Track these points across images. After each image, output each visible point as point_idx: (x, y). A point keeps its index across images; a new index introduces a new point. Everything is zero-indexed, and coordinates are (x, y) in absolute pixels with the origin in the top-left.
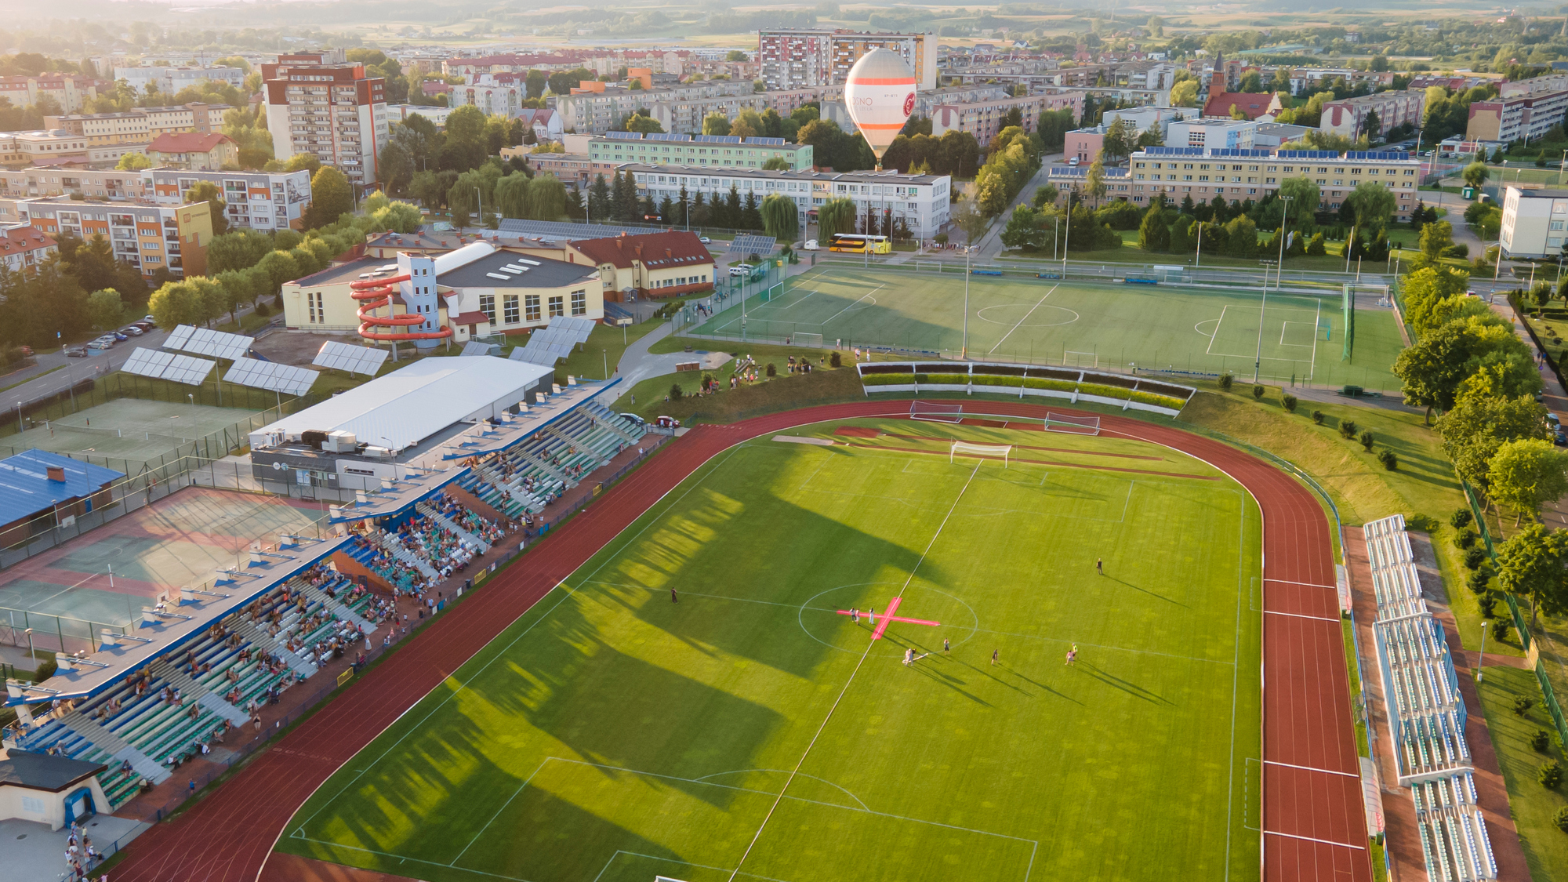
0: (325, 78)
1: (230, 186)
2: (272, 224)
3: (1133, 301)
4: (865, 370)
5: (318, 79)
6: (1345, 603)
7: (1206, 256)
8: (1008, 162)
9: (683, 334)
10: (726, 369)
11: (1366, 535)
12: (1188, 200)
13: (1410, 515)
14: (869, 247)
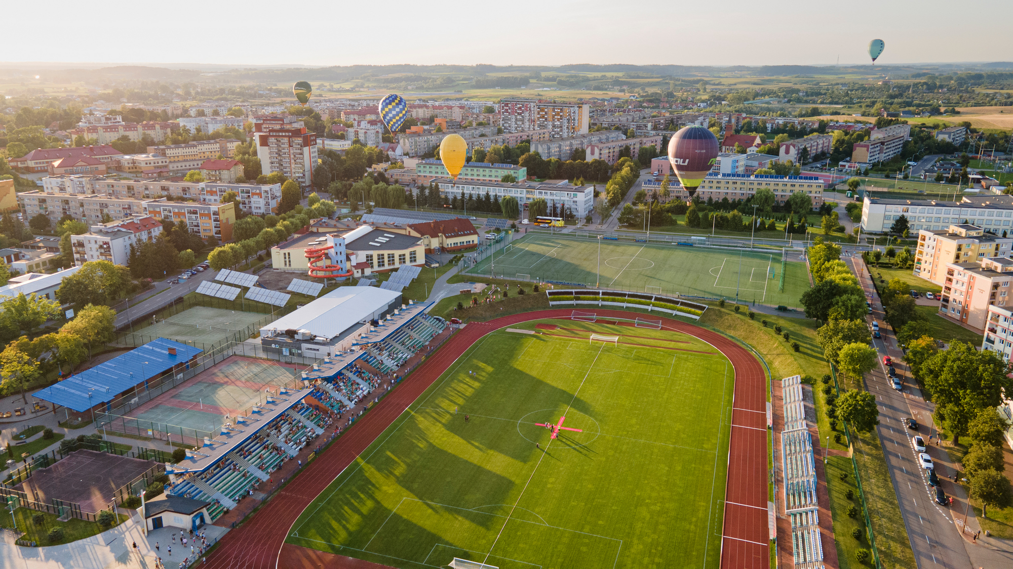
0: (287, 134)
1: (243, 192)
2: (262, 211)
3: (680, 255)
4: (550, 294)
5: (284, 134)
6: (769, 422)
7: (718, 230)
8: (622, 178)
9: (463, 273)
10: (483, 292)
11: (783, 385)
12: (710, 199)
13: (803, 376)
14: (553, 223)
